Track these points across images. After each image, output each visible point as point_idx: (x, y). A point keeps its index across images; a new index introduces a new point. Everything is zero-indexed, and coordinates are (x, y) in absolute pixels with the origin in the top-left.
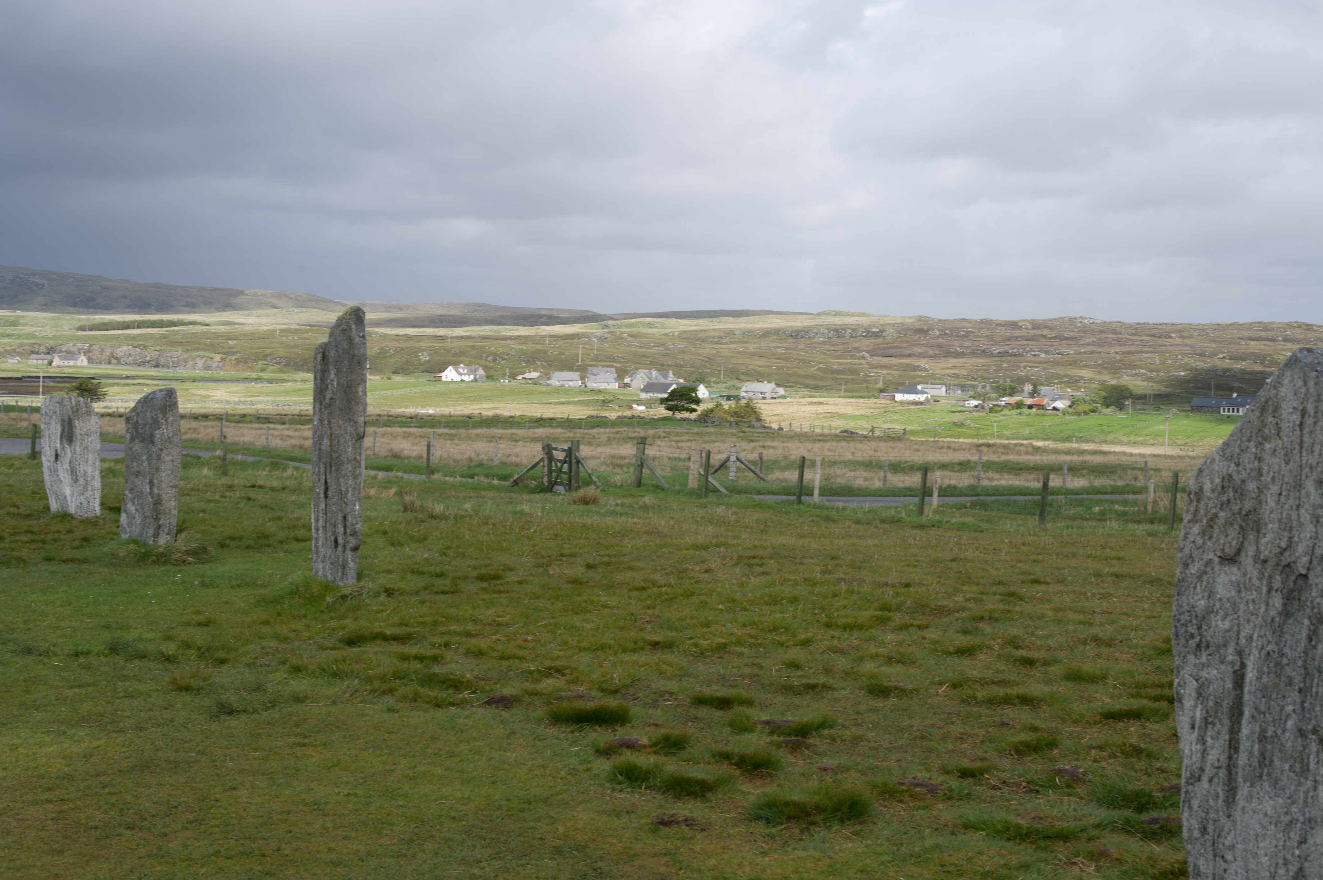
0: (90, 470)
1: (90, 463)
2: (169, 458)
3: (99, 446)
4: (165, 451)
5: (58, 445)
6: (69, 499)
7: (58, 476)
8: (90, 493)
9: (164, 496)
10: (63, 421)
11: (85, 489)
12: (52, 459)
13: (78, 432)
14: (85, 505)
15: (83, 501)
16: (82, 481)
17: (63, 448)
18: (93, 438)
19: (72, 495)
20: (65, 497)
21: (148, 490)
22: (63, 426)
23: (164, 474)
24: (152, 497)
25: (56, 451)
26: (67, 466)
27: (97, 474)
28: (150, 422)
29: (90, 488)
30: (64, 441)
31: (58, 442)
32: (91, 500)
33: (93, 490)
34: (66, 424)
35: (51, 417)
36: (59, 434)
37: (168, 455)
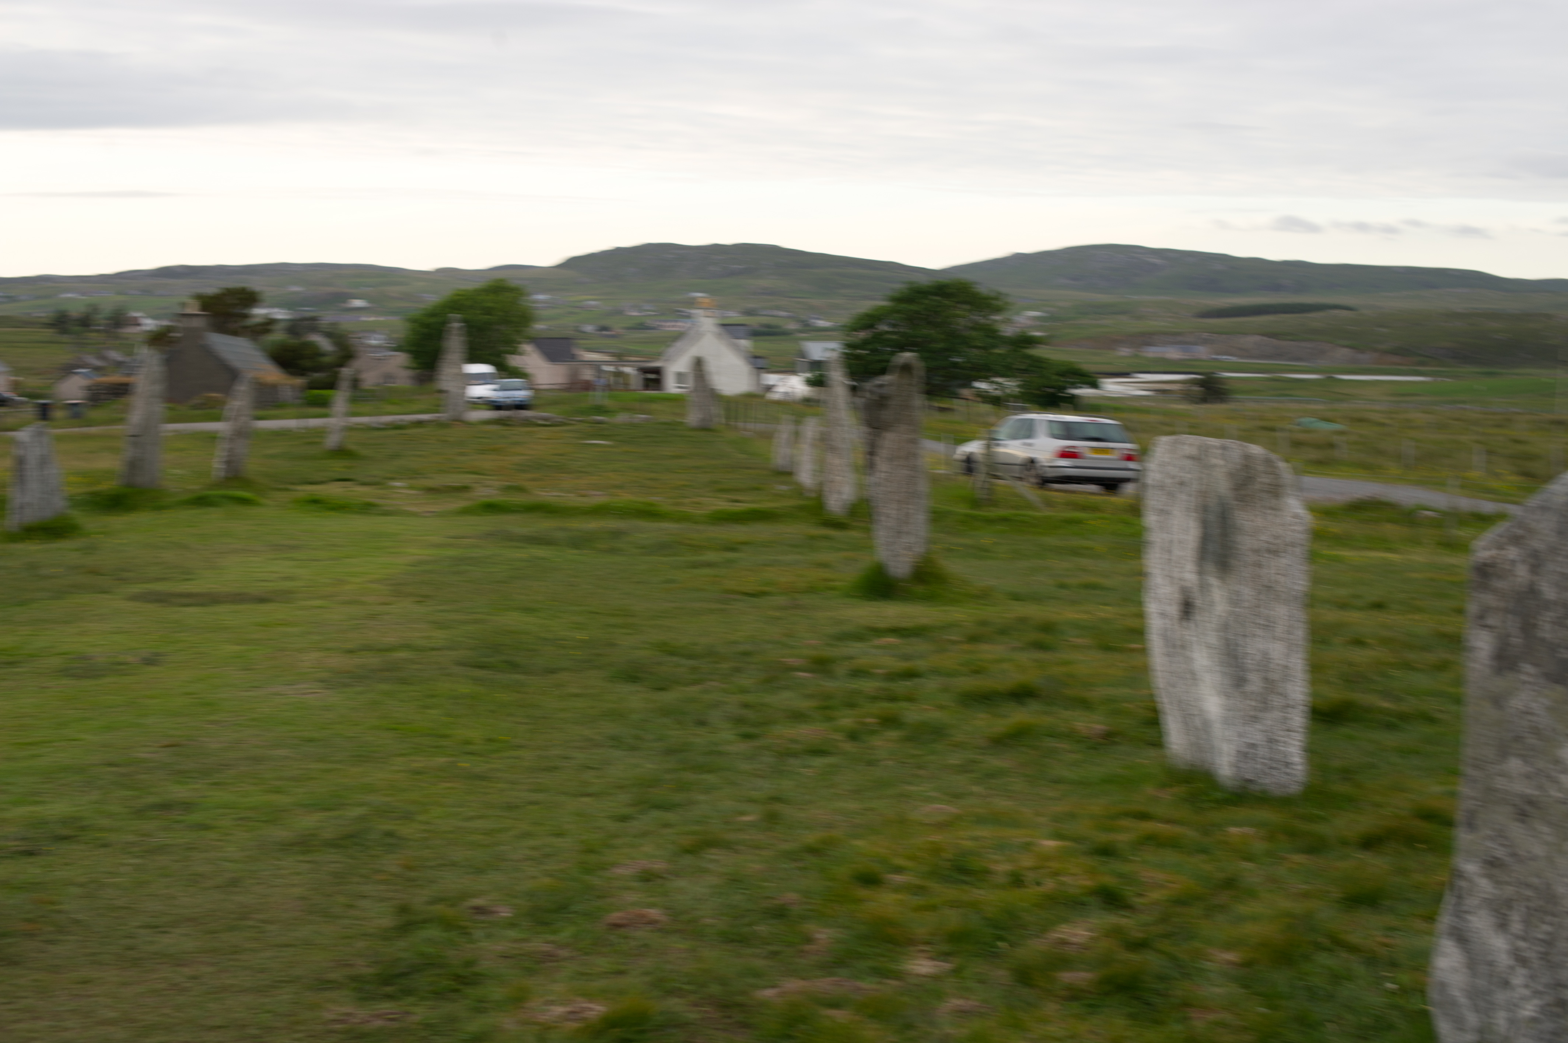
0: (1277, 650)
1: (1280, 630)
3: (1304, 588)
5: (1190, 576)
6: (1218, 730)
7: (1189, 660)
8: (1277, 715)
10: (1204, 509)
11: (1265, 705)
12: (1174, 610)
13: (1246, 543)
14: (1263, 754)
15: (1256, 739)
16: (1255, 683)
17: (1204, 587)
18: (1284, 561)
19: (1227, 721)
20: (1207, 725)
22: (1205, 524)
25: (1186, 590)
26: (1213, 639)
27: (1298, 663)
29: (1277, 701)
30: (1209, 566)
31: (1192, 567)
32: (1280, 736)
33: (1287, 709)
34: (1214, 521)
36: (1194, 545)
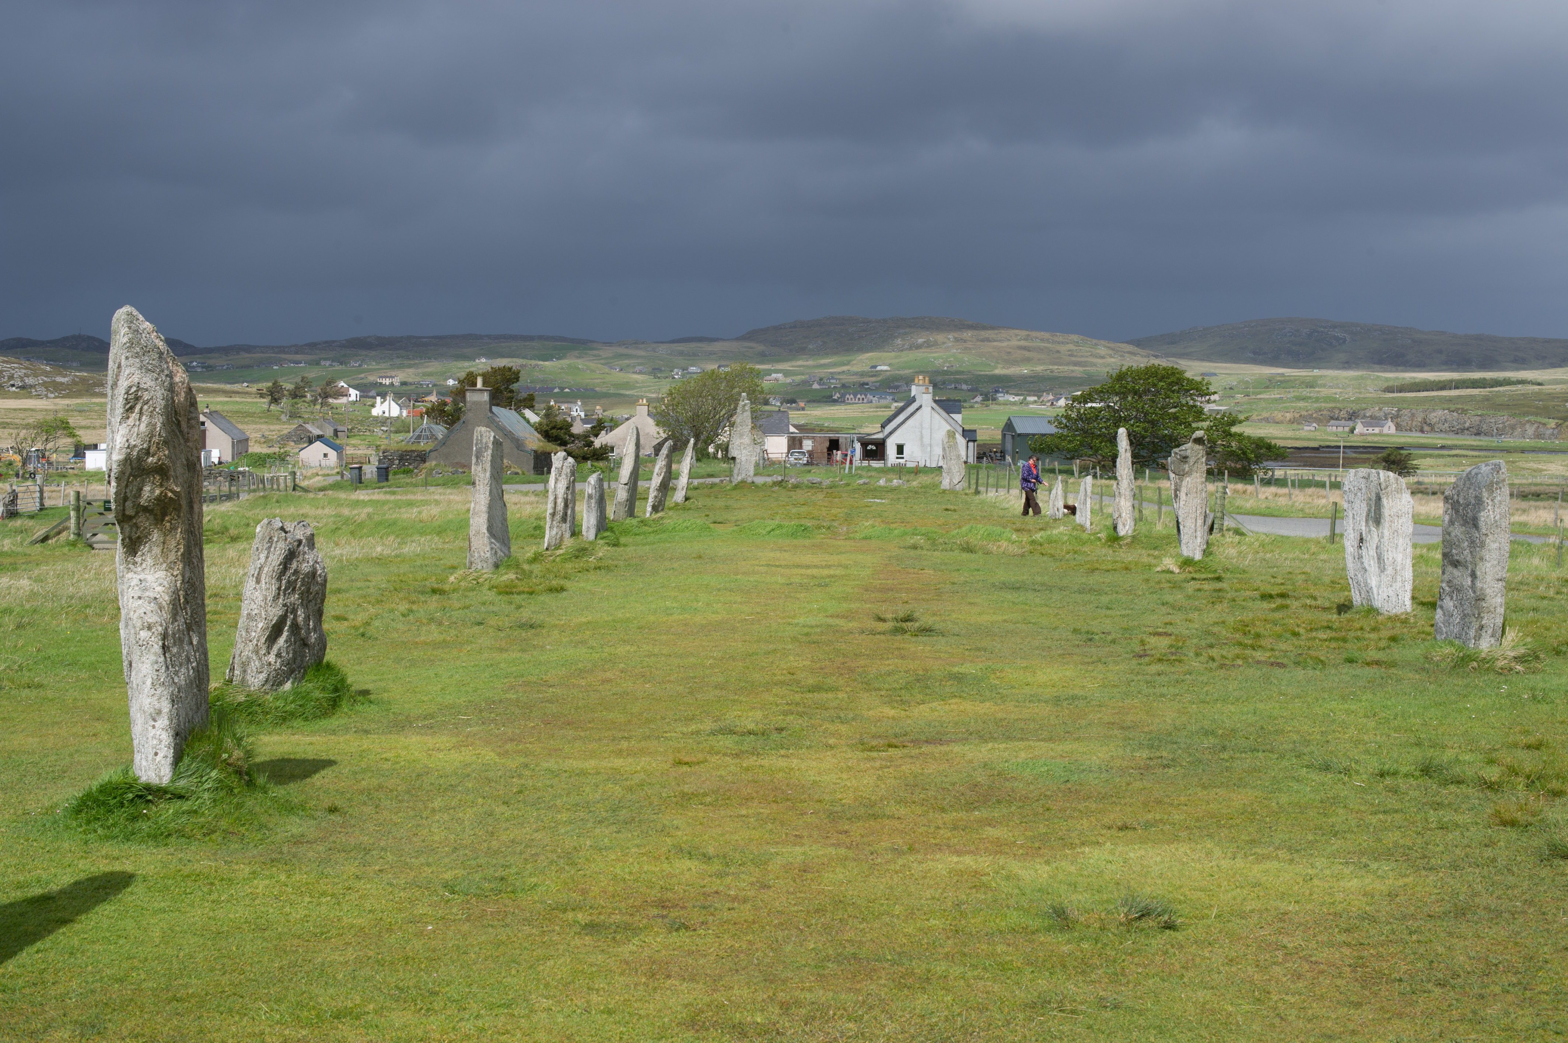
0: (1399, 558)
1: (1401, 548)
2: (1496, 545)
3: (1411, 530)
4: (1490, 536)
5: (1363, 528)
6: (1375, 590)
7: (1362, 563)
8: (1399, 584)
9: (1488, 591)
10: (1369, 499)
11: (1394, 579)
12: (1356, 544)
13: (1386, 512)
14: (1394, 599)
15: (1391, 593)
16: (1390, 570)
17: (1369, 531)
18: (1403, 520)
19: (1379, 586)
20: (1371, 589)
21: (1469, 583)
22: (1369, 505)
23: (1488, 565)
24: (1474, 592)
25: (1361, 534)
26: (1373, 553)
27: (1409, 563)
28: (1473, 502)
29: (1399, 578)
30: (1371, 522)
31: (1364, 524)
32: (1401, 593)
33: (1403, 582)
34: (1373, 503)
35: (1356, 494)
36: (1365, 514)
37: (1495, 542)
